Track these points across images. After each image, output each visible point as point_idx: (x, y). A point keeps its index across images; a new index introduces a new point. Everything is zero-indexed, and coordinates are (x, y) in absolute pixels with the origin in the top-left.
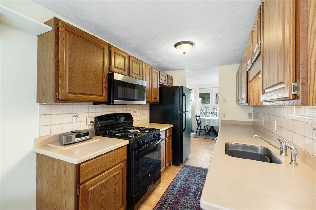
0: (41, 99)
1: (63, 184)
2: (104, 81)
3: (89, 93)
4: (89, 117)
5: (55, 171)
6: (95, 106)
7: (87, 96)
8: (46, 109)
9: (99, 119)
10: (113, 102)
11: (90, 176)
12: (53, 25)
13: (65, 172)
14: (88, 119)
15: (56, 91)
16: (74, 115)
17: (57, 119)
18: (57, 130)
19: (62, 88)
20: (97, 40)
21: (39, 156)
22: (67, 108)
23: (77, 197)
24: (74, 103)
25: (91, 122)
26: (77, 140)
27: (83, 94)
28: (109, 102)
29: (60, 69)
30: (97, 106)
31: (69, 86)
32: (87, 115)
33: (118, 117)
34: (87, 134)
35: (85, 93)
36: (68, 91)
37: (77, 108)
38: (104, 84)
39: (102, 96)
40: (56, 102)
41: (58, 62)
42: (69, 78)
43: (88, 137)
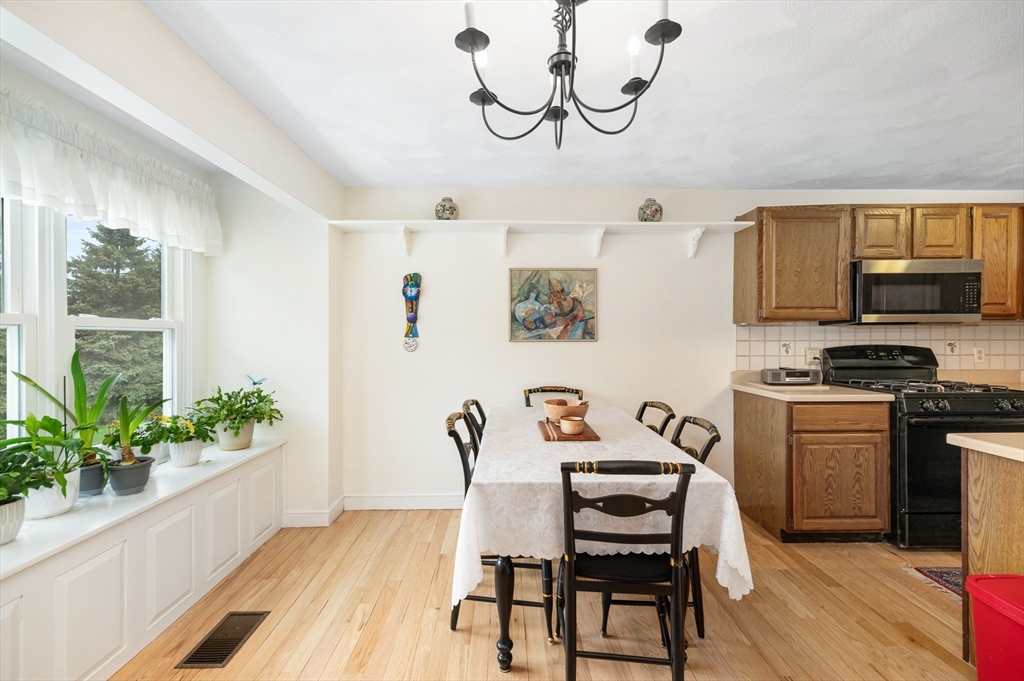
0: (739, 319)
1: (770, 430)
2: (839, 279)
3: (807, 304)
4: (810, 348)
5: (759, 414)
6: (822, 327)
7: (804, 310)
8: (744, 333)
9: (832, 353)
10: (860, 318)
11: (808, 428)
12: (756, 218)
13: (772, 415)
14: (808, 352)
15: (760, 306)
16: (782, 343)
17: (757, 348)
18: (758, 366)
19: (767, 300)
20: (824, 209)
21: (737, 394)
22: (772, 331)
23: (790, 448)
24: (783, 323)
25: (815, 358)
26: (788, 379)
27: (797, 308)
28: (853, 320)
29: (764, 276)
30: (828, 328)
31: (777, 297)
32: (807, 345)
33: (882, 354)
34: (805, 374)
35: (801, 305)
36: (774, 305)
37: (787, 331)
38: (839, 286)
39: (835, 308)
40: (759, 321)
41: (762, 267)
42: (776, 285)
43: (808, 379)
